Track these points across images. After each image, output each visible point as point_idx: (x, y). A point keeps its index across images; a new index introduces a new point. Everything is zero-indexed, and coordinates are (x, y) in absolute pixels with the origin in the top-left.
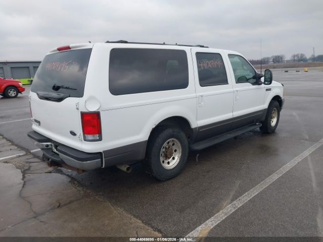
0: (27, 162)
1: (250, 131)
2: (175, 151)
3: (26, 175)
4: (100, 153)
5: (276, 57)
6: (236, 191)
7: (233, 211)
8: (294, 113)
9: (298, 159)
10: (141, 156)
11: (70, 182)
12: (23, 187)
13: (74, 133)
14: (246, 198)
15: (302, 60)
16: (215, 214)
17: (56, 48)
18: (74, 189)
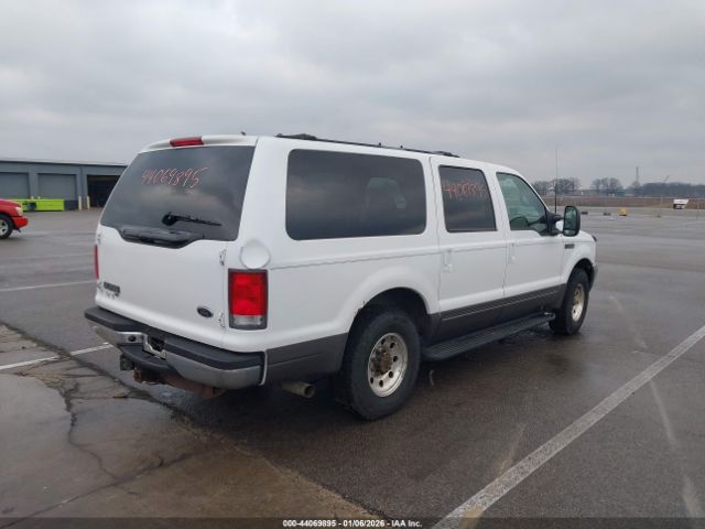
0: (69, 376)
1: (531, 330)
2: (395, 359)
3: (72, 401)
4: (260, 354)
5: (561, 181)
6: (520, 444)
7: (522, 479)
8: (611, 298)
9: (633, 386)
10: (334, 364)
11: (172, 417)
12: (72, 425)
13: (207, 311)
14: (540, 456)
15: (613, 192)
16: (486, 484)
17: (168, 141)
18: (185, 430)
